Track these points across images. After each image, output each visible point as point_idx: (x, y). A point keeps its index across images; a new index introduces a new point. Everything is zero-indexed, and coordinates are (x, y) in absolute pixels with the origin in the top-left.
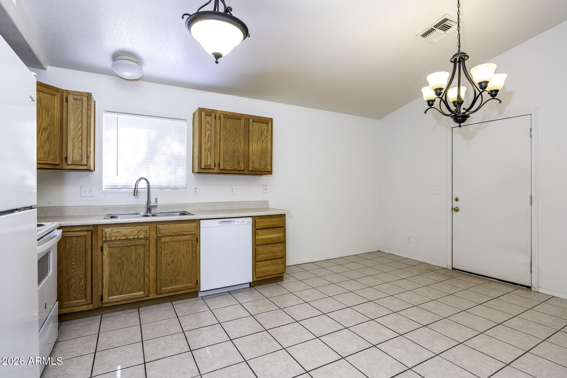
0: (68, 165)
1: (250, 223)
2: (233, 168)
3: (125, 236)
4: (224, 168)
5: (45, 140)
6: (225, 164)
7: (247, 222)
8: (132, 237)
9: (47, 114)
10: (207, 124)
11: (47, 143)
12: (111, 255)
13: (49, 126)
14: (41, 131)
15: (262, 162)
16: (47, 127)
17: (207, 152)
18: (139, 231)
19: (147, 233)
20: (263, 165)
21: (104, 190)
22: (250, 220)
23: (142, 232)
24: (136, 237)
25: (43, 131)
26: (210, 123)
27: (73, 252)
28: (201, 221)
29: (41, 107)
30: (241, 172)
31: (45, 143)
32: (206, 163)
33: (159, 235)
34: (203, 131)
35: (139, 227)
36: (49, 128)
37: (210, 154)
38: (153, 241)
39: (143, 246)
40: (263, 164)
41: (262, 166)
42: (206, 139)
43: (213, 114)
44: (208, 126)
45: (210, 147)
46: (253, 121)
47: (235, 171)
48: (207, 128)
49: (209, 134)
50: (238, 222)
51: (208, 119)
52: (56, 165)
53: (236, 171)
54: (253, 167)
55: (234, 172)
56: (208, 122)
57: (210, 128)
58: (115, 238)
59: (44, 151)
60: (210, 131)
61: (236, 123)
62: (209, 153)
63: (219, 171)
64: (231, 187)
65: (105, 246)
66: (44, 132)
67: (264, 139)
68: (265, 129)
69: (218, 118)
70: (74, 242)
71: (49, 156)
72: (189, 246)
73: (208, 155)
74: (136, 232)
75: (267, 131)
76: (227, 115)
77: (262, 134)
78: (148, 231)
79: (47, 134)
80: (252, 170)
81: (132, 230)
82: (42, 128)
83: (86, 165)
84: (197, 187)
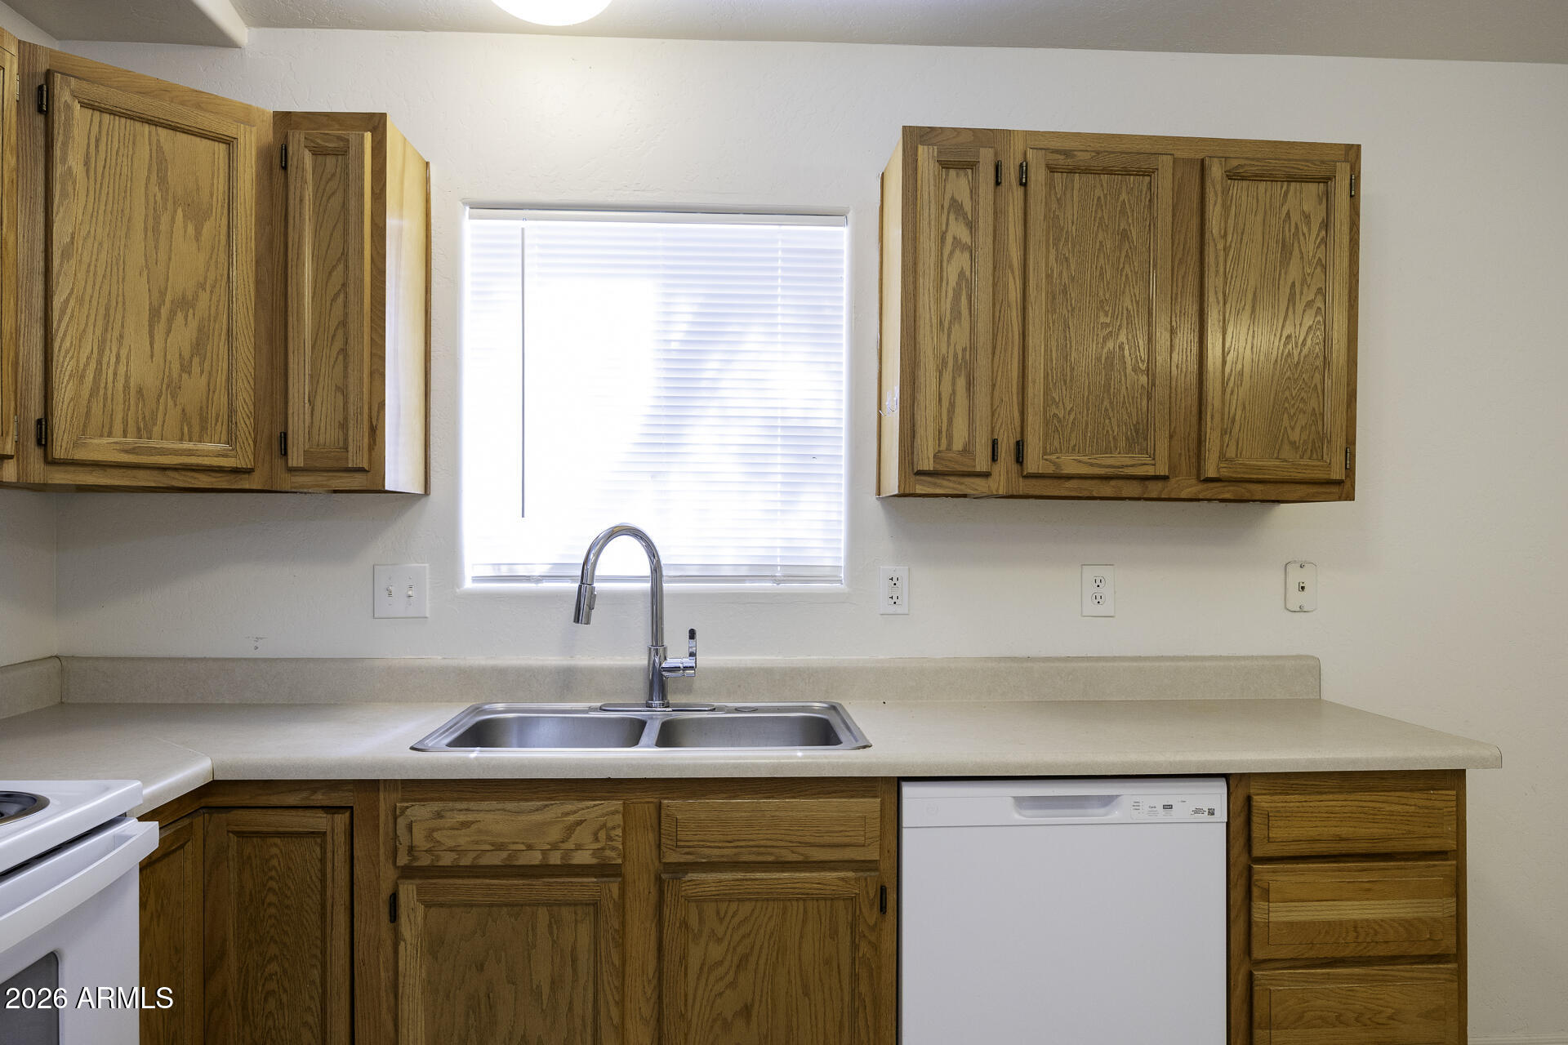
0: (292, 470)
1: (1211, 812)
2: (1100, 466)
3: (500, 847)
4: (1051, 470)
5: (187, 355)
6: (1056, 443)
7: (1198, 811)
8: (535, 858)
9: (191, 229)
10: (952, 217)
11: (196, 369)
12: (434, 945)
13: (202, 286)
14: (164, 312)
15: (1286, 422)
16: (196, 293)
17: (947, 377)
18: (570, 829)
19: (610, 838)
20: (1293, 444)
21: (468, 585)
22: (1215, 796)
23: (583, 835)
24: (555, 859)
26: (967, 207)
27: (273, 911)
28: (908, 790)
29: (165, 199)
30: (1154, 489)
31: (186, 368)
32: (944, 441)
33: (672, 857)
34: (928, 260)
35: (569, 807)
36: (204, 297)
37: (970, 384)
38: (642, 885)
39: (592, 908)
40: (1295, 436)
41: (1286, 447)
42: (947, 305)
43: (986, 157)
44: (958, 230)
45: (964, 350)
46: (1233, 175)
47: (1113, 483)
48: (949, 240)
49: (961, 274)
50: (1136, 806)
51: (959, 185)
52: (236, 471)
53: (1120, 483)
54: (1231, 453)
55: (1107, 489)
56: (956, 206)
57: (964, 236)
58: (454, 855)
59: (179, 408)
60: (967, 255)
61: (1124, 196)
62: (961, 383)
63: (1023, 487)
64: (1090, 573)
65: (408, 893)
66: (180, 317)
67: (1304, 281)
68: (1307, 217)
69: (1011, 175)
70: (274, 862)
71: (202, 429)
72: (834, 933)
73: (954, 392)
74: (555, 834)
75: (1326, 225)
76: (1067, 153)
77: (1286, 250)
78: (614, 828)
79: (193, 324)
80: (1225, 473)
81: (537, 817)
82: (168, 299)
83: (361, 470)
84: (901, 571)
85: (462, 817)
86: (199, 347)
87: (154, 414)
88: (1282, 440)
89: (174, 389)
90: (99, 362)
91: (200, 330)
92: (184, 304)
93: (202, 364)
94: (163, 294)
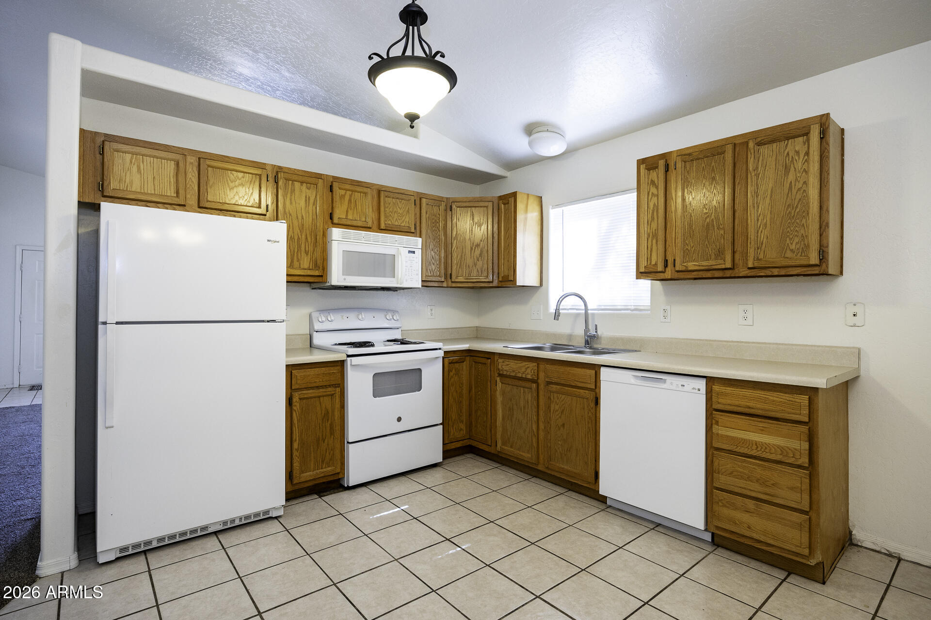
1: (699, 390)
2: (702, 266)
3: (514, 371)
4: (684, 269)
5: (478, 257)
6: (687, 259)
7: (693, 389)
8: (521, 375)
9: (479, 228)
10: (651, 186)
11: (480, 260)
13: (481, 241)
15: (788, 241)
17: (650, 240)
18: (526, 369)
19: (534, 372)
20: (792, 251)
22: (702, 384)
23: (529, 371)
24: (524, 376)
25: (475, 248)
26: (656, 182)
28: (602, 369)
29: (473, 223)
30: (728, 273)
31: (478, 260)
32: (649, 262)
34: (643, 202)
35: (527, 363)
36: (482, 243)
37: (657, 242)
38: (542, 387)
40: (793, 247)
41: (788, 251)
42: (650, 216)
44: (653, 190)
45: (655, 230)
46: (759, 144)
47: (711, 272)
48: (650, 194)
49: (654, 205)
50: (672, 384)
51: (653, 175)
52: (488, 282)
53: (714, 272)
54: (761, 256)
55: (709, 274)
56: (653, 182)
57: (655, 192)
58: (506, 372)
59: (477, 269)
60: (656, 198)
61: (713, 164)
62: (654, 241)
63: (676, 275)
65: (499, 380)
66: (477, 248)
67: (796, 179)
68: (797, 153)
69: (671, 166)
70: (480, 369)
71: (482, 273)
72: (583, 409)
73: (652, 245)
74: (523, 370)
75: (807, 154)
76: (690, 154)
77: (787, 169)
78: (535, 370)
79: (479, 250)
80: (756, 265)
81: (521, 365)
82: (474, 244)
83: (512, 281)
84: (668, 307)
85: (507, 363)
86: (481, 255)
87: (471, 271)
88: (786, 249)
89: (475, 265)
90: (461, 260)
91: (481, 251)
92: (478, 245)
93: (481, 258)
94: (473, 244)
